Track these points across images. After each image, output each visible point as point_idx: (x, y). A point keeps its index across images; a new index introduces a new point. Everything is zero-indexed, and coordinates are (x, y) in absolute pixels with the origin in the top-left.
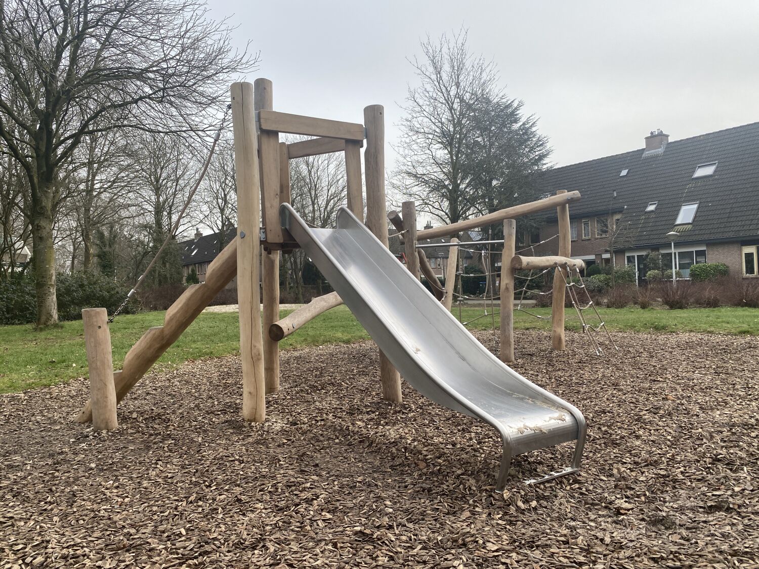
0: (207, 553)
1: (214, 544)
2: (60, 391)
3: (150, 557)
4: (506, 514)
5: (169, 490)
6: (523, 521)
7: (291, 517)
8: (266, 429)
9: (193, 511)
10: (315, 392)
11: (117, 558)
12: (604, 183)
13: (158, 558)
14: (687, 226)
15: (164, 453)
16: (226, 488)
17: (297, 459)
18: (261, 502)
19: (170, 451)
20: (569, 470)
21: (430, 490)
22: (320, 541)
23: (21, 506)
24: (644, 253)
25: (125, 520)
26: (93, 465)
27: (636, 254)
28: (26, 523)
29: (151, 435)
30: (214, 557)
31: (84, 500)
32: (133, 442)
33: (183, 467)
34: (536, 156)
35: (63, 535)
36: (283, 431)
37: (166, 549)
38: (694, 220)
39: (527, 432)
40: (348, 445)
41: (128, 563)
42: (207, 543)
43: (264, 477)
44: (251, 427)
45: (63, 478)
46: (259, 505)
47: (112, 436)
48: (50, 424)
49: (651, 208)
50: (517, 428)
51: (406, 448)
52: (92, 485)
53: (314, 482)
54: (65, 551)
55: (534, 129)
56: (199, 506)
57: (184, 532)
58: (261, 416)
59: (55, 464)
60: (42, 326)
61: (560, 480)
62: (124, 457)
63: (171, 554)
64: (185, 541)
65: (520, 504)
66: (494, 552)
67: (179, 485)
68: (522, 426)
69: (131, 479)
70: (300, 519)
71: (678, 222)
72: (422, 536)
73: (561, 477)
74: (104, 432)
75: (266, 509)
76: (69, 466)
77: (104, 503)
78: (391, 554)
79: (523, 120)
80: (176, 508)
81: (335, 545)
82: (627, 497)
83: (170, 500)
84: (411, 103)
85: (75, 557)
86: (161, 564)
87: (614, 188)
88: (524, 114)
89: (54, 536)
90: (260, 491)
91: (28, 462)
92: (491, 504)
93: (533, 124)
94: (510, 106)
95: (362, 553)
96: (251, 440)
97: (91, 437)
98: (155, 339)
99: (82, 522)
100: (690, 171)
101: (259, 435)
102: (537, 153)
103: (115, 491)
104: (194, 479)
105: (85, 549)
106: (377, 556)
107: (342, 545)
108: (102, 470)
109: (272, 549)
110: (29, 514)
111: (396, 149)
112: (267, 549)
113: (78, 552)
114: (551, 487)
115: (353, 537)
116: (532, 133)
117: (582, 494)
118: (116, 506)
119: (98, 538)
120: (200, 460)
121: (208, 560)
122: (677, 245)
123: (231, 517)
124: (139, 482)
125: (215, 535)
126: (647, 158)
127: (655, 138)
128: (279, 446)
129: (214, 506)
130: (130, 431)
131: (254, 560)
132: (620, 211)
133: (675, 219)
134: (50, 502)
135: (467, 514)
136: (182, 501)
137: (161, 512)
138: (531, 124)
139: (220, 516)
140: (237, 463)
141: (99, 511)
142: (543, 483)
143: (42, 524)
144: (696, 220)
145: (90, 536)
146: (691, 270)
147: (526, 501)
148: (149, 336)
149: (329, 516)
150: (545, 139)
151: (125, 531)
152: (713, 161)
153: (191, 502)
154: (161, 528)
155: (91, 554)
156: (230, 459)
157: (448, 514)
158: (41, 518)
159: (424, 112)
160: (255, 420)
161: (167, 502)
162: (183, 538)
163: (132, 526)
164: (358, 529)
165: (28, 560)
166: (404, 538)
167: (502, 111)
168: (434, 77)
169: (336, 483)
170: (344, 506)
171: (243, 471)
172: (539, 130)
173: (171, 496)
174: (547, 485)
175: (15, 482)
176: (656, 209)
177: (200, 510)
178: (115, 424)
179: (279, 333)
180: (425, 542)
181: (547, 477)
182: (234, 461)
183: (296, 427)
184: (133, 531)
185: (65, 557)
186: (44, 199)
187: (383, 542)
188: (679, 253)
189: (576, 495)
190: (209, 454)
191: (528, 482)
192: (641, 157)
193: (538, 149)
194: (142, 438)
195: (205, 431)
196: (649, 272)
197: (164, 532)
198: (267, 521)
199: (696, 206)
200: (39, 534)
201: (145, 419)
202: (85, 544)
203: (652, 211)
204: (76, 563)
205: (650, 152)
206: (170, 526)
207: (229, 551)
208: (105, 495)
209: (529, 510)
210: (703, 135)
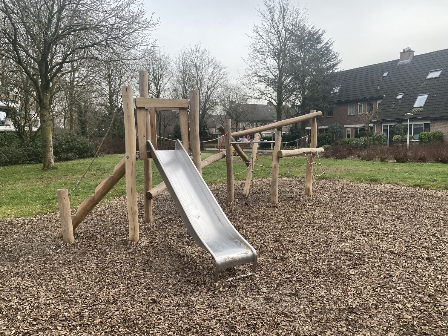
0: (95, 305)
1: (99, 301)
2: (52, 217)
3: (75, 305)
4: (213, 293)
5: (89, 276)
6: (218, 296)
7: (131, 291)
8: (138, 245)
9: (96, 286)
10: (170, 221)
11: (63, 305)
12: (373, 80)
13: (78, 306)
14: (420, 108)
15: (91, 257)
16: (111, 276)
17: (144, 263)
18: (122, 283)
19: (94, 256)
20: (250, 274)
21: (190, 281)
22: (138, 301)
23: (31, 281)
24: (393, 124)
25: (69, 289)
26: (61, 262)
27: (388, 125)
28: (32, 288)
29: (88, 246)
30: (97, 306)
31: (55, 279)
32: (79, 250)
33: (97, 265)
34: (331, 64)
35: (46, 294)
36: (145, 247)
37: (81, 302)
38: (425, 105)
39: (228, 260)
40: (170, 256)
41: (67, 307)
42: (97, 301)
43: (128, 271)
44: (131, 244)
45: (48, 268)
46: (121, 285)
47: (71, 246)
48: (45, 238)
49: (400, 97)
50: (224, 258)
51: (191, 259)
52: (59, 272)
53: (147, 275)
54: (46, 302)
55: (331, 48)
56: (99, 284)
57: (90, 295)
58: (137, 238)
59: (46, 260)
60: (46, 168)
61: (244, 279)
62: (74, 258)
63: (83, 304)
64: (89, 299)
65: (221, 289)
66: (197, 309)
67: (94, 273)
68: (227, 257)
69: (75, 269)
70: (134, 292)
71: (415, 106)
72: (175, 301)
73: (245, 277)
74: (68, 244)
75: (123, 287)
76: (51, 261)
77: (63, 281)
78: (160, 308)
79: (325, 42)
80: (90, 285)
81: (142, 304)
82: (268, 287)
83: (88, 281)
84: (255, 34)
85: (49, 304)
86: (78, 308)
87: (379, 84)
88: (325, 38)
89: (42, 295)
90: (124, 278)
91: (35, 259)
92: (210, 288)
93: (330, 45)
94: (317, 33)
95: (150, 308)
96: (129, 251)
97: (62, 247)
98: (90, 201)
99: (53, 289)
100: (425, 74)
101: (134, 248)
102: (332, 63)
103: (68, 275)
104: (100, 271)
105: (53, 301)
106: (155, 309)
107: (145, 304)
108: (65, 264)
109: (119, 304)
110: (34, 285)
111: (246, 61)
112: (118, 304)
113: (50, 302)
114: (239, 282)
115: (150, 301)
116: (330, 50)
117: (251, 285)
118: (67, 282)
119: (58, 297)
120: (105, 261)
121: (95, 308)
122: (411, 120)
123: (109, 290)
124: (78, 272)
125: (101, 297)
126: (400, 66)
127: (406, 53)
128: (140, 255)
129: (104, 285)
130: (79, 244)
131: (111, 308)
132: (381, 98)
133: (413, 104)
134: (42, 279)
135: (198, 292)
136: (93, 281)
137: (84, 286)
138: (329, 44)
139: (105, 289)
140: (119, 263)
141: (60, 285)
142: (236, 280)
143: (39, 289)
144: (426, 105)
145: (56, 295)
146: (420, 136)
147: (224, 288)
148: (88, 200)
149: (145, 291)
150: (337, 54)
151: (69, 294)
152: (439, 68)
153: (96, 282)
154: (82, 293)
155: (55, 303)
156: (117, 262)
157: (191, 292)
158: (38, 287)
159: (263, 40)
160: (134, 241)
161: (87, 282)
162: (89, 298)
163: (72, 292)
164: (153, 297)
165: (32, 305)
166: (168, 302)
167: (312, 36)
168: (269, 17)
169: (155, 276)
170: (153, 287)
171: (120, 268)
172: (334, 49)
173: (89, 279)
174: (237, 281)
175: (29, 269)
176: (403, 97)
177: (99, 285)
178: (73, 240)
179: (150, 196)
180: (175, 304)
181: (239, 277)
182: (118, 262)
183: (151, 244)
184: (71, 294)
185: (45, 304)
186: (45, 99)
187: (159, 304)
188: (414, 124)
189: (248, 285)
190: (109, 258)
191: (229, 279)
192: (397, 65)
193: (332, 60)
194: (84, 247)
195: (111, 245)
196: (395, 136)
197: (82, 295)
198: (122, 292)
199: (426, 96)
200: (37, 294)
201: (87, 237)
202: (53, 299)
203: (400, 99)
204: (49, 306)
205: (402, 62)
206: (85, 293)
207: (104, 304)
208: (64, 277)
209: (224, 291)
210: (435, 52)
